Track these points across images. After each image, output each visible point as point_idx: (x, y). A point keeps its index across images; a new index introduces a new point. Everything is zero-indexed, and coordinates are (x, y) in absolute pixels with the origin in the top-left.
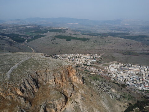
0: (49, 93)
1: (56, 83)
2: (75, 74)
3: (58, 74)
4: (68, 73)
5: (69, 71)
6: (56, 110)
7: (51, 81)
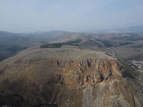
0: (93, 71)
1: (100, 68)
2: (116, 67)
3: (101, 63)
4: (110, 65)
5: (112, 64)
6: (94, 81)
7: (97, 66)
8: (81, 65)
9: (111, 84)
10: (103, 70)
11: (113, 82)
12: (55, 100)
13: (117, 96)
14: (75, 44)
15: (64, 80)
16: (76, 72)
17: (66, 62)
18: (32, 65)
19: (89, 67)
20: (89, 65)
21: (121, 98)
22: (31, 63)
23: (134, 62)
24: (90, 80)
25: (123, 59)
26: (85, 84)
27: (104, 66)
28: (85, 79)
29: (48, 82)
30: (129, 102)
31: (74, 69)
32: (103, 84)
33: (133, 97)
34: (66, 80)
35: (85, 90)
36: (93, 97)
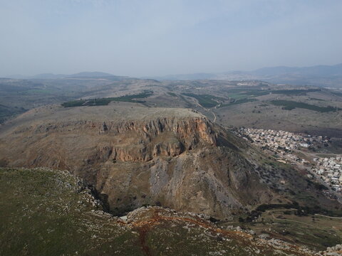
0: (168, 137)
1: (179, 132)
2: (204, 129)
3: (182, 123)
4: (195, 126)
5: (198, 125)
6: (169, 154)
7: (175, 129)
8: (148, 129)
9: (196, 156)
10: (185, 134)
11: (199, 152)
12: (102, 187)
13: (203, 171)
14: (138, 99)
15: (118, 155)
16: (139, 140)
17: (121, 125)
18: (54, 135)
19: (162, 131)
20: (162, 128)
21: (210, 174)
22: (50, 130)
23: (249, 132)
24: (163, 152)
25: (232, 127)
26: (155, 158)
27: (186, 127)
28: (155, 151)
29: (89, 161)
30: (222, 180)
31: (136, 136)
32: (183, 157)
33: (228, 173)
34: (122, 154)
35: (154, 167)
36: (167, 176)
